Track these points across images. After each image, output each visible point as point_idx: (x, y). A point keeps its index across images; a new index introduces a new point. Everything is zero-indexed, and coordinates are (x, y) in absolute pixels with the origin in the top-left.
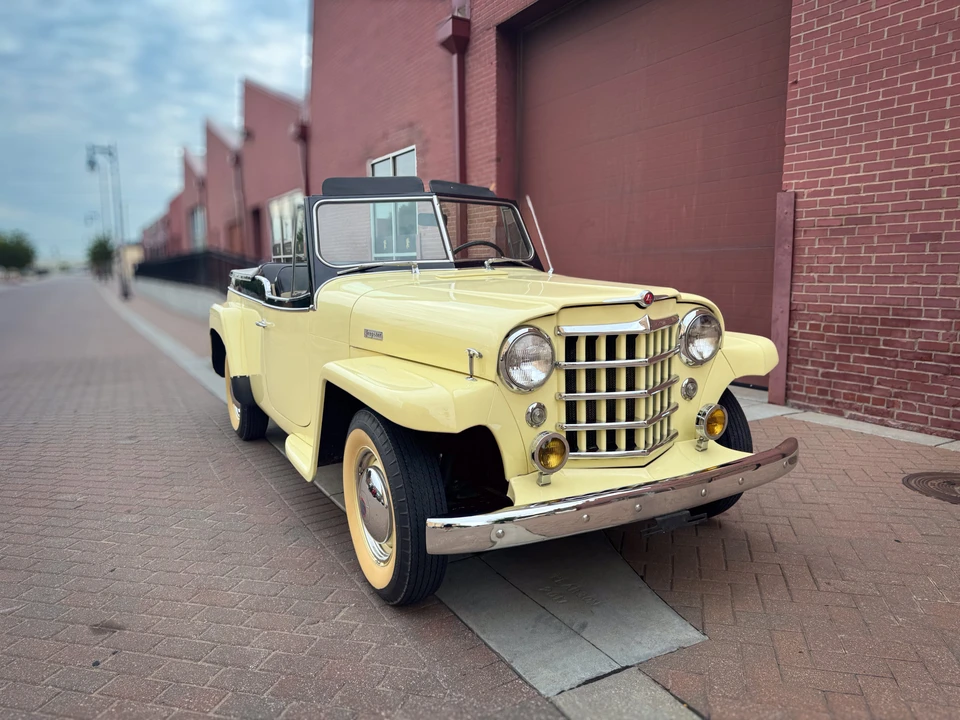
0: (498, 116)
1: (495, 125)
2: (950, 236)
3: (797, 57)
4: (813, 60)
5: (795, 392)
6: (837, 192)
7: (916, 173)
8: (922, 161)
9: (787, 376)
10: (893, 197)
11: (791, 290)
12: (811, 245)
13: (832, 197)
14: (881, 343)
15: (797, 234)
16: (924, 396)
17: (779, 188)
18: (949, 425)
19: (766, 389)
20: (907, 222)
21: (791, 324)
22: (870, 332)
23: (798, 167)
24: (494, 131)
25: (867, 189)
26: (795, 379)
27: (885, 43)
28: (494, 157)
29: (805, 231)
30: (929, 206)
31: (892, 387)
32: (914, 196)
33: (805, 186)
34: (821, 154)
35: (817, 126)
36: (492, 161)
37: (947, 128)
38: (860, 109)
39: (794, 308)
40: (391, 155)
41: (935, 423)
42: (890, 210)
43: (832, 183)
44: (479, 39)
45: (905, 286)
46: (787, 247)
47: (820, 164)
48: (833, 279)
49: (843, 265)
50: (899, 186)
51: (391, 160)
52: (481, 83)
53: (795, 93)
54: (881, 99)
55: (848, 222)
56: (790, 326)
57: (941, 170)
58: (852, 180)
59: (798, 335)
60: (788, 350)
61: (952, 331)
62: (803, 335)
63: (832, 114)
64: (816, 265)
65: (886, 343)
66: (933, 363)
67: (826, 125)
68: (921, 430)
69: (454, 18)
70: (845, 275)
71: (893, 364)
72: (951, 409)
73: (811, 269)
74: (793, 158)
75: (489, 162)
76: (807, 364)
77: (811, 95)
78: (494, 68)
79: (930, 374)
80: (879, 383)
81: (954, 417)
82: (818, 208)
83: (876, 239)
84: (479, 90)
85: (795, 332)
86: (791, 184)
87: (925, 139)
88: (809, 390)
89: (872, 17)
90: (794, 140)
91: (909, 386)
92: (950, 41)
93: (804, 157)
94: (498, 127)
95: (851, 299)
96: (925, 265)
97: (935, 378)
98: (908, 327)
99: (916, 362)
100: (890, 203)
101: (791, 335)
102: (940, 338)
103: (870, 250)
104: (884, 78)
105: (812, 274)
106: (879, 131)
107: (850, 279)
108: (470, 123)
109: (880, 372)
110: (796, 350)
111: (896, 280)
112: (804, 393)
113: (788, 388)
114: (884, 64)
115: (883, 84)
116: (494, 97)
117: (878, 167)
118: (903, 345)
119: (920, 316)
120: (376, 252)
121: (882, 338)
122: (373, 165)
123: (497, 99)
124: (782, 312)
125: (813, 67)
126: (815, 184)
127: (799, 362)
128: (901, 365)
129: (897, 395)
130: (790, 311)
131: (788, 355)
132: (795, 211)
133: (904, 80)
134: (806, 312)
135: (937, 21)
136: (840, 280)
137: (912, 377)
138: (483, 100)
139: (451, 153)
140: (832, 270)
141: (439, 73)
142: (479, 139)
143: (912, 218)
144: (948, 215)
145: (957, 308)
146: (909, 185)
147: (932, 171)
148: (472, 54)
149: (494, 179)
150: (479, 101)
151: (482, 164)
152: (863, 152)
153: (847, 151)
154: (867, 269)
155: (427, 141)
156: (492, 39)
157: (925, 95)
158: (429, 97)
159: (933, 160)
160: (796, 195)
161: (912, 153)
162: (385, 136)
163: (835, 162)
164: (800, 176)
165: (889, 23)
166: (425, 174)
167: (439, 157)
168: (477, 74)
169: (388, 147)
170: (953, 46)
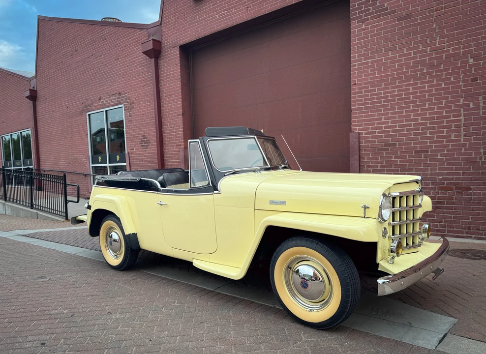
0: (182, 92)
2: (432, 151)
3: (355, 73)
4: (363, 74)
6: (379, 132)
7: (415, 125)
8: (417, 120)
10: (405, 135)
12: (368, 155)
13: (377, 134)
15: (360, 151)
16: (426, 219)
17: (350, 131)
18: (438, 231)
20: (412, 145)
23: (359, 121)
24: (180, 99)
25: (393, 131)
27: (396, 70)
28: (181, 113)
29: (365, 150)
30: (422, 138)
32: (414, 134)
33: (363, 129)
34: (370, 116)
35: (367, 104)
36: (180, 115)
37: (427, 106)
38: (388, 97)
40: (104, 110)
42: (404, 140)
43: (376, 128)
44: (168, 51)
46: (356, 157)
47: (370, 120)
48: (379, 171)
49: (384, 164)
50: (407, 130)
51: (104, 112)
52: (170, 74)
53: (355, 89)
54: (396, 93)
55: (385, 145)
57: (426, 124)
58: (385, 127)
61: (437, 191)
63: (374, 99)
64: (371, 165)
67: (371, 103)
69: (153, 40)
70: (385, 169)
72: (439, 224)
73: (368, 167)
74: (356, 117)
75: (177, 115)
77: (363, 90)
78: (179, 67)
81: (440, 227)
82: (370, 139)
83: (399, 153)
84: (169, 78)
86: (356, 129)
87: (417, 110)
89: (390, 58)
90: (356, 109)
93: (361, 117)
94: (182, 97)
96: (422, 163)
100: (404, 137)
102: (432, 194)
103: (397, 157)
104: (397, 84)
106: (396, 107)
107: (388, 171)
108: (163, 95)
111: (409, 170)
114: (397, 79)
115: (397, 87)
116: (179, 82)
117: (397, 122)
120: (93, 163)
122: (89, 115)
125: (363, 78)
126: (368, 129)
132: (359, 141)
133: (406, 85)
135: (418, 62)
136: (384, 171)
138: (172, 83)
139: (150, 110)
140: (379, 167)
141: (140, 67)
142: (170, 103)
143: (415, 143)
144: (430, 142)
145: (438, 181)
146: (412, 130)
147: (422, 124)
148: (163, 59)
149: (181, 124)
150: (169, 84)
151: (172, 116)
152: (390, 116)
153: (382, 114)
154: (396, 166)
155: (133, 103)
156: (177, 52)
157: (416, 93)
158: (133, 80)
159: (422, 119)
160: (359, 134)
161: (412, 116)
162: (100, 99)
163: (377, 119)
164: (361, 125)
165: (398, 61)
166: (131, 121)
167: (140, 112)
168: (167, 70)
169: (101, 105)
170: (427, 73)
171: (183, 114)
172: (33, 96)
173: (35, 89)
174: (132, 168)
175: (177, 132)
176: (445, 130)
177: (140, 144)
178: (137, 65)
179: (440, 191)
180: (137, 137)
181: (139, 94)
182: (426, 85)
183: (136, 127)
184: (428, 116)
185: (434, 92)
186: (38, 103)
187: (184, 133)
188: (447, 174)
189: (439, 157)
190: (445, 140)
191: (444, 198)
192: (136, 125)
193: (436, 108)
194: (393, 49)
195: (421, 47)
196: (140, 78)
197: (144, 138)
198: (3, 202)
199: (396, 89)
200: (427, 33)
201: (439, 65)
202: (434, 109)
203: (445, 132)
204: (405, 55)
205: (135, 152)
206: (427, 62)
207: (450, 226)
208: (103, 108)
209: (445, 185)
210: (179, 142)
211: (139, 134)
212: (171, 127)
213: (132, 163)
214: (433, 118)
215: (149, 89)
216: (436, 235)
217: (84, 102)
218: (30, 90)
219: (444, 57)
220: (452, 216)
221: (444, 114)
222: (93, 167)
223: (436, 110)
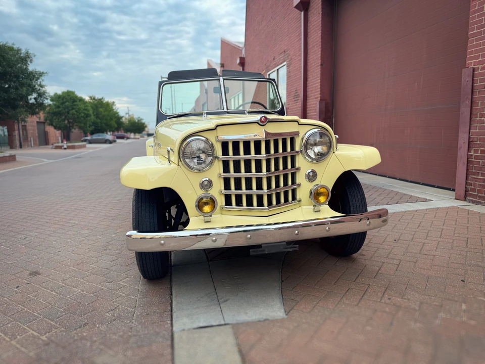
0: (322, 42)
1: (320, 46)
5: (471, 192)
9: (466, 182)
11: (470, 129)
12: (482, 100)
15: (474, 94)
17: (464, 66)
19: (454, 190)
21: (469, 151)
23: (476, 52)
24: (320, 50)
26: (471, 185)
28: (320, 64)
29: (479, 92)
33: (480, 63)
36: (319, 66)
39: (471, 140)
40: (276, 69)
44: (314, 2)
46: (467, 103)
51: (276, 72)
52: (315, 25)
53: (475, 5)
56: (468, 152)
59: (473, 157)
60: (467, 166)
62: (476, 157)
73: (482, 116)
74: (473, 46)
75: (317, 67)
76: (478, 175)
78: (321, 16)
84: (314, 29)
85: (472, 155)
86: (471, 63)
88: (479, 191)
90: (474, 35)
93: (480, 45)
94: (321, 48)
101: (469, 157)
105: (482, 119)
108: (310, 47)
110: (472, 166)
112: (476, 194)
113: (466, 191)
116: (320, 32)
122: (269, 74)
123: (322, 32)
124: (464, 143)
127: (474, 174)
130: (469, 142)
131: (467, 170)
132: (473, 80)
134: (478, 143)
138: (315, 34)
142: (313, 55)
148: (311, 10)
149: (319, 76)
150: (313, 35)
151: (314, 68)
155: (291, 59)
156: (319, 1)
158: (292, 37)
160: (474, 69)
162: (274, 59)
164: (477, 57)
166: (289, 77)
167: (295, 67)
169: (275, 64)
172: (242, 63)
173: (244, 57)
175: (316, 84)
177: (294, 98)
180: (292, 92)
181: (295, 50)
183: (292, 82)
187: (321, 85)
192: (292, 80)
197: (296, 93)
205: (291, 107)
208: (273, 68)
210: (317, 95)
211: (293, 89)
212: (313, 79)
218: (241, 58)
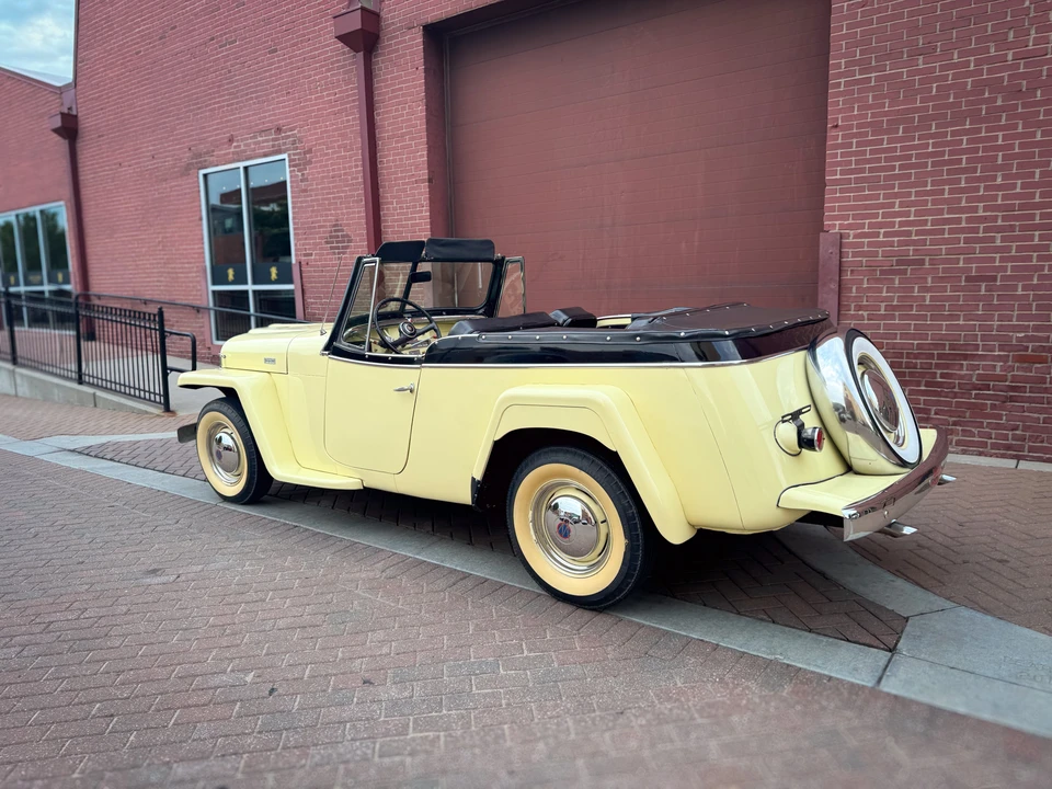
0: (429, 130)
1: (424, 139)
2: (1004, 278)
3: (836, 102)
4: (856, 106)
6: (886, 235)
7: (969, 220)
8: (975, 209)
10: (946, 241)
12: (859, 284)
13: (881, 238)
14: (938, 375)
15: (843, 274)
16: (982, 423)
17: (820, 228)
18: (1009, 447)
20: (961, 265)
22: (925, 366)
23: (841, 208)
24: (424, 146)
25: (918, 233)
27: (932, 98)
28: (425, 177)
29: (852, 271)
30: (983, 250)
31: (951, 416)
32: (967, 241)
33: (850, 227)
34: (867, 198)
35: (862, 171)
36: (423, 181)
37: (1000, 181)
38: (910, 157)
40: (241, 165)
41: (994, 446)
42: (944, 253)
43: (881, 225)
44: (396, 37)
45: (961, 323)
46: (832, 286)
47: (866, 207)
48: (884, 317)
49: (895, 303)
50: (951, 231)
51: (242, 170)
52: (401, 89)
53: (835, 137)
54: (930, 149)
55: (899, 263)
57: (995, 219)
58: (902, 224)
61: (1010, 363)
63: (879, 160)
64: (865, 303)
65: (942, 376)
66: (991, 392)
67: (872, 170)
68: (980, 454)
69: (363, 9)
70: (897, 313)
71: (950, 395)
72: (1010, 433)
73: (859, 308)
74: (837, 200)
75: (416, 182)
77: (855, 140)
78: (421, 74)
79: (989, 402)
80: (936, 414)
81: (1013, 439)
82: (866, 249)
83: (930, 280)
84: (397, 97)
86: (834, 225)
87: (977, 189)
89: (919, 72)
90: (836, 182)
91: (968, 415)
92: (999, 103)
93: (848, 199)
94: (429, 143)
95: (903, 336)
96: (981, 304)
97: (993, 407)
98: (965, 360)
99: (974, 392)
100: (944, 247)
102: (998, 369)
103: (924, 289)
104: (933, 130)
105: (861, 313)
106: (930, 180)
107: (902, 317)
108: (383, 135)
109: (937, 403)
111: (951, 317)
114: (934, 118)
115: (932, 136)
116: (422, 108)
117: (930, 213)
118: (961, 377)
119: (978, 350)
120: (214, 283)
121: (939, 372)
122: (205, 176)
125: (856, 113)
126: (863, 227)
128: (959, 395)
129: (955, 424)
132: (841, 252)
133: (954, 133)
135: (986, 83)
136: (893, 317)
137: (971, 406)
138: (404, 109)
139: (350, 167)
140: (883, 309)
141: (328, 70)
142: (398, 154)
143: (967, 261)
144: (1002, 259)
145: (1014, 342)
146: (962, 230)
147: (984, 219)
148: (383, 54)
149: (426, 203)
150: (397, 110)
151: (404, 184)
152: (913, 198)
153: (896, 196)
154: (921, 307)
155: (310, 151)
156: (416, 40)
157: (976, 150)
158: (311, 100)
159: (986, 209)
160: (841, 236)
161: (964, 201)
162: (231, 140)
163: (882, 206)
164: (846, 218)
165: (937, 79)
166: (305, 191)
167: (328, 171)
168: (392, 79)
169: (233, 153)
170: (1003, 109)
171: (430, 180)
172: (69, 129)
173: (74, 113)
174: (307, 295)
175: (414, 219)
176: (1037, 233)
177: (327, 243)
178: (322, 66)
179: (1016, 365)
180: (320, 227)
181: (326, 132)
182: (1000, 134)
183: (318, 205)
184: (999, 202)
185: (1017, 150)
186: (80, 145)
187: (431, 223)
188: (1036, 329)
189: (1020, 292)
190: (1035, 254)
191: (1026, 380)
192: (318, 200)
193: (1019, 185)
194: (928, 52)
195: (993, 50)
196: (328, 95)
197: (335, 231)
198: (9, 366)
199: (931, 141)
200: (1009, 19)
201: (1032, 91)
202: (1014, 186)
203: (1037, 239)
204: (955, 66)
205: (315, 260)
206: (1005, 83)
207: (1034, 439)
208: (239, 161)
209: (1029, 352)
211: (325, 221)
212: (401, 208)
213: (307, 285)
214: (1011, 208)
215: (348, 121)
216: (1003, 456)
217: (194, 146)
218: (62, 114)
219: (1045, 73)
220: (1042, 416)
221: (1037, 200)
222: (214, 292)
223: (1018, 190)
